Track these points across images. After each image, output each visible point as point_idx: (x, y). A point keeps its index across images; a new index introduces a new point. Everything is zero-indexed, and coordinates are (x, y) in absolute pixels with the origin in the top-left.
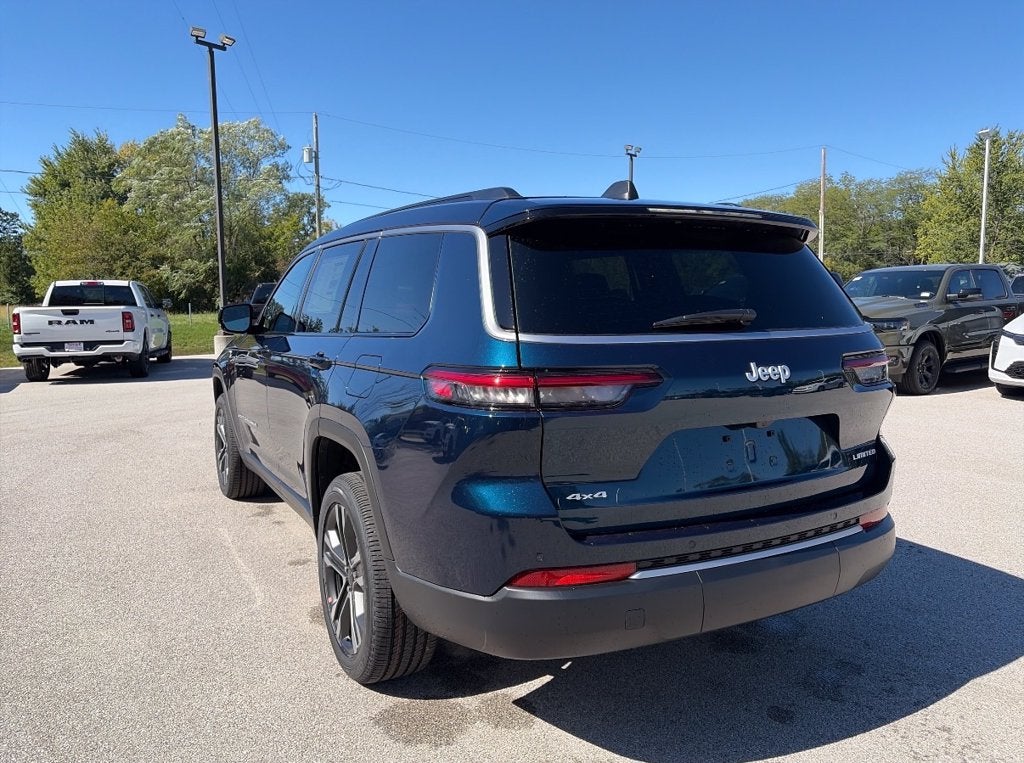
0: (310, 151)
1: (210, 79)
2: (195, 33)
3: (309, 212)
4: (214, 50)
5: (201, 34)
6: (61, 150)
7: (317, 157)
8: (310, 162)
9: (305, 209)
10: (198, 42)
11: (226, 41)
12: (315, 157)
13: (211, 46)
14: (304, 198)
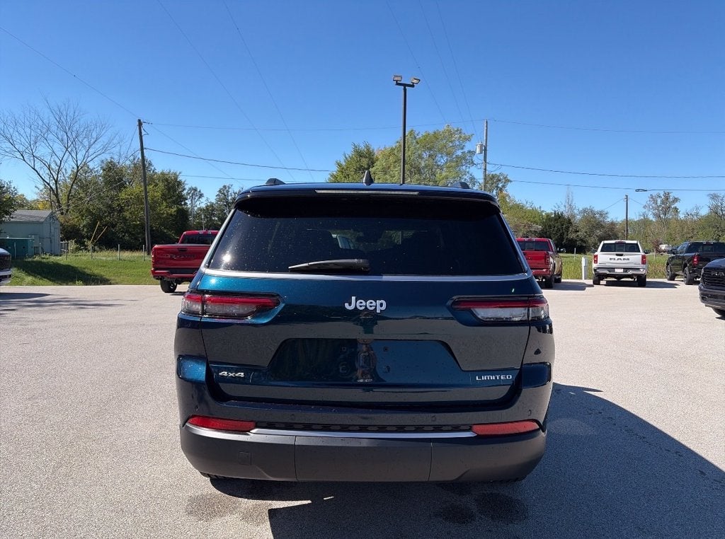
0: (481, 145)
1: (403, 106)
2: (396, 79)
3: (497, 187)
4: (407, 88)
5: (399, 79)
6: (347, 156)
7: (485, 150)
8: (481, 153)
9: (494, 185)
10: (398, 84)
11: (415, 81)
12: (484, 150)
13: (405, 85)
14: (493, 177)
